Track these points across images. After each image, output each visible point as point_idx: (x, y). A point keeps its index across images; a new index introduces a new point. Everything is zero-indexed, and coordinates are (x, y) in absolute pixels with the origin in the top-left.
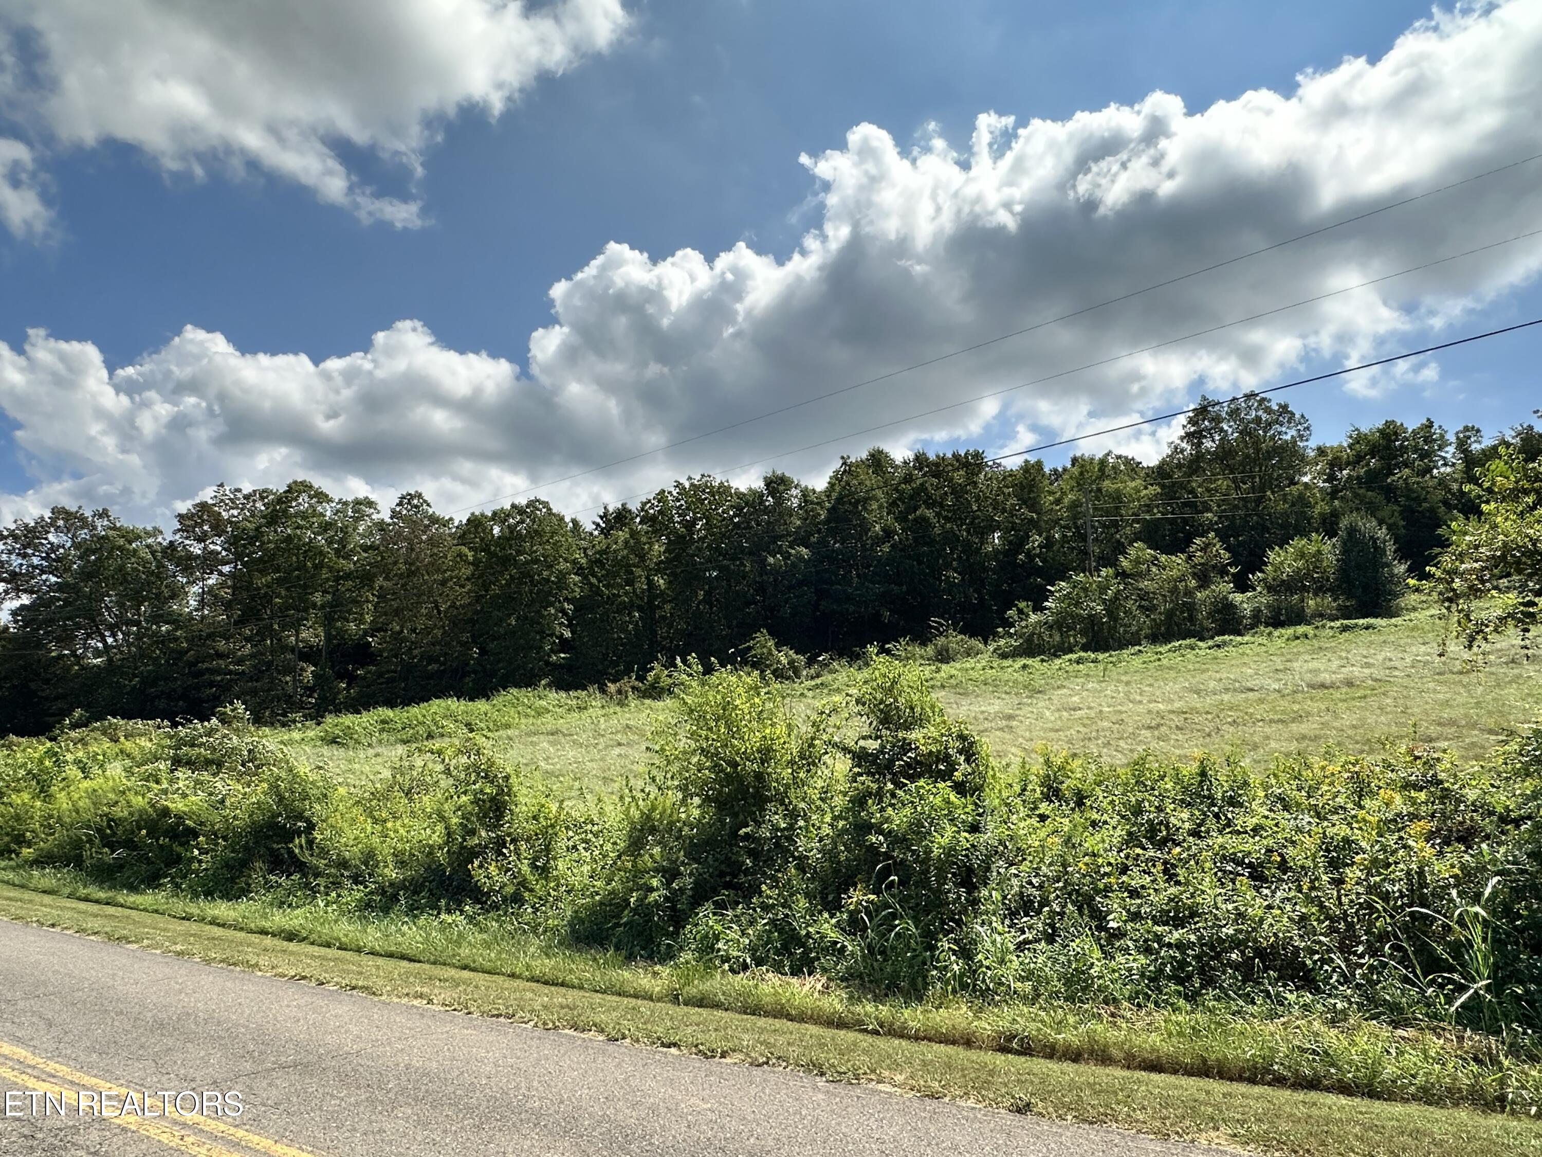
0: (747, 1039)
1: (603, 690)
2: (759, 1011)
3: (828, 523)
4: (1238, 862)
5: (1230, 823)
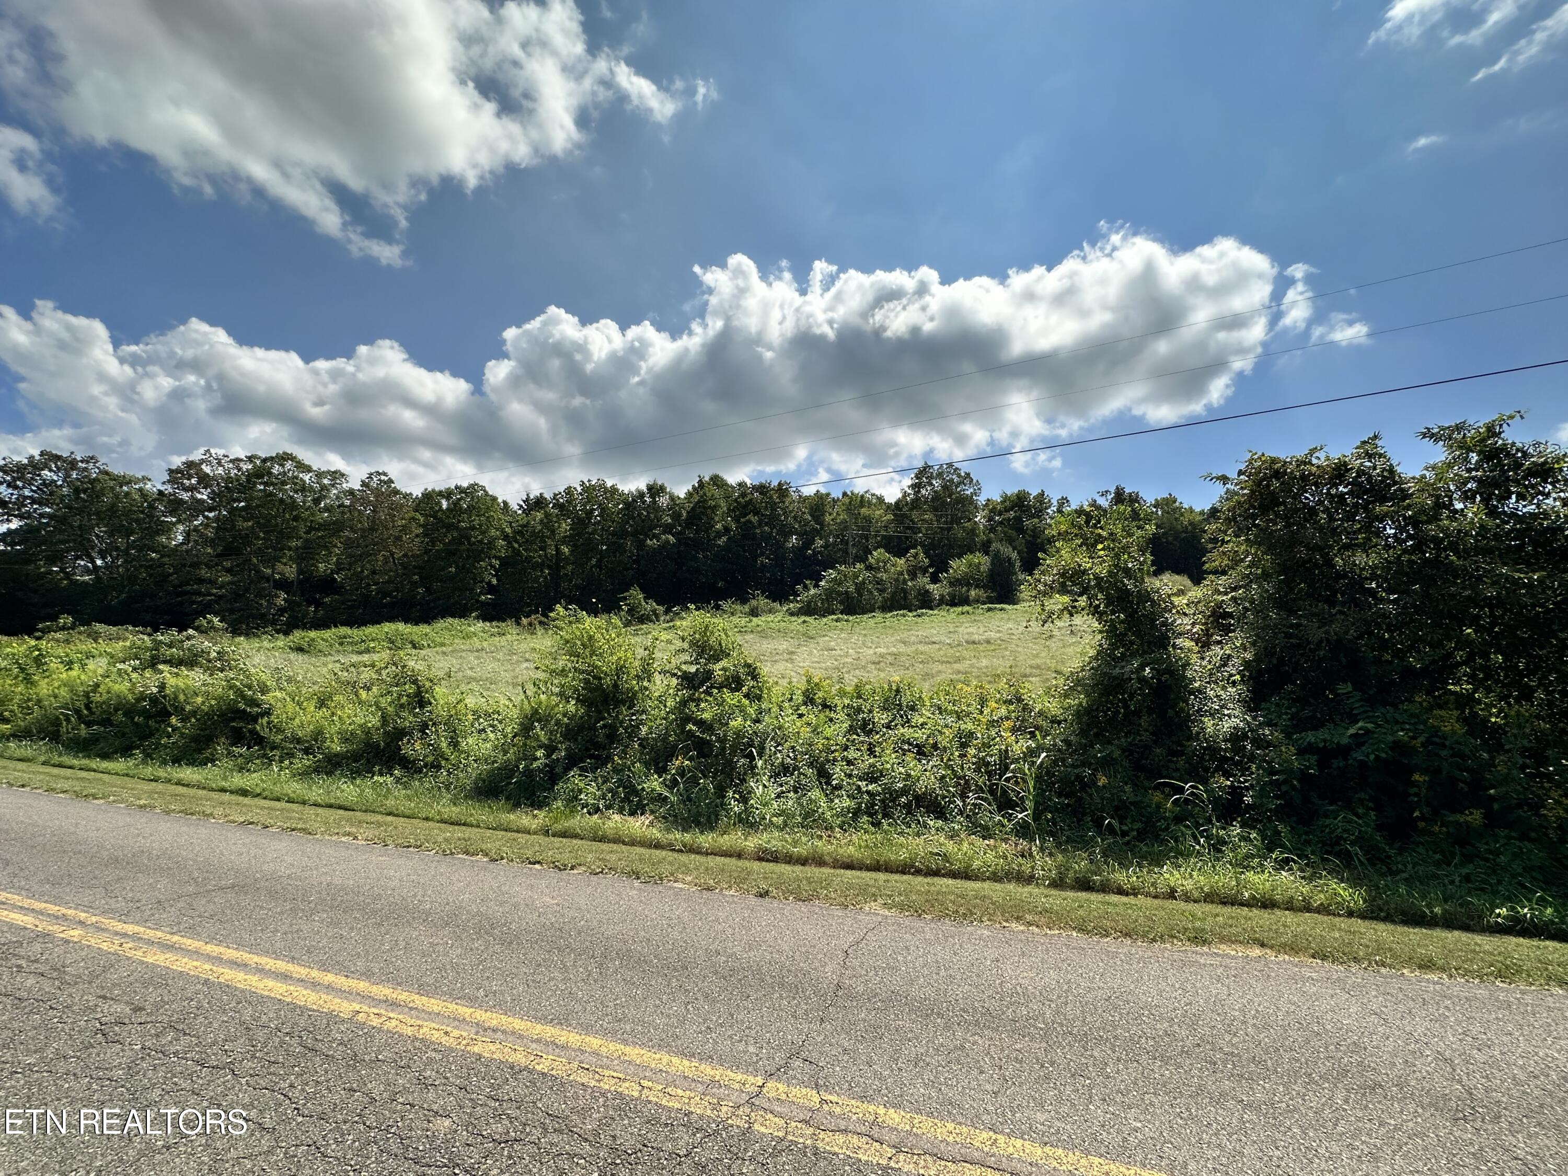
0: (590, 857)
1: (518, 623)
2: (603, 839)
3: (687, 519)
4: (910, 744)
5: (908, 721)
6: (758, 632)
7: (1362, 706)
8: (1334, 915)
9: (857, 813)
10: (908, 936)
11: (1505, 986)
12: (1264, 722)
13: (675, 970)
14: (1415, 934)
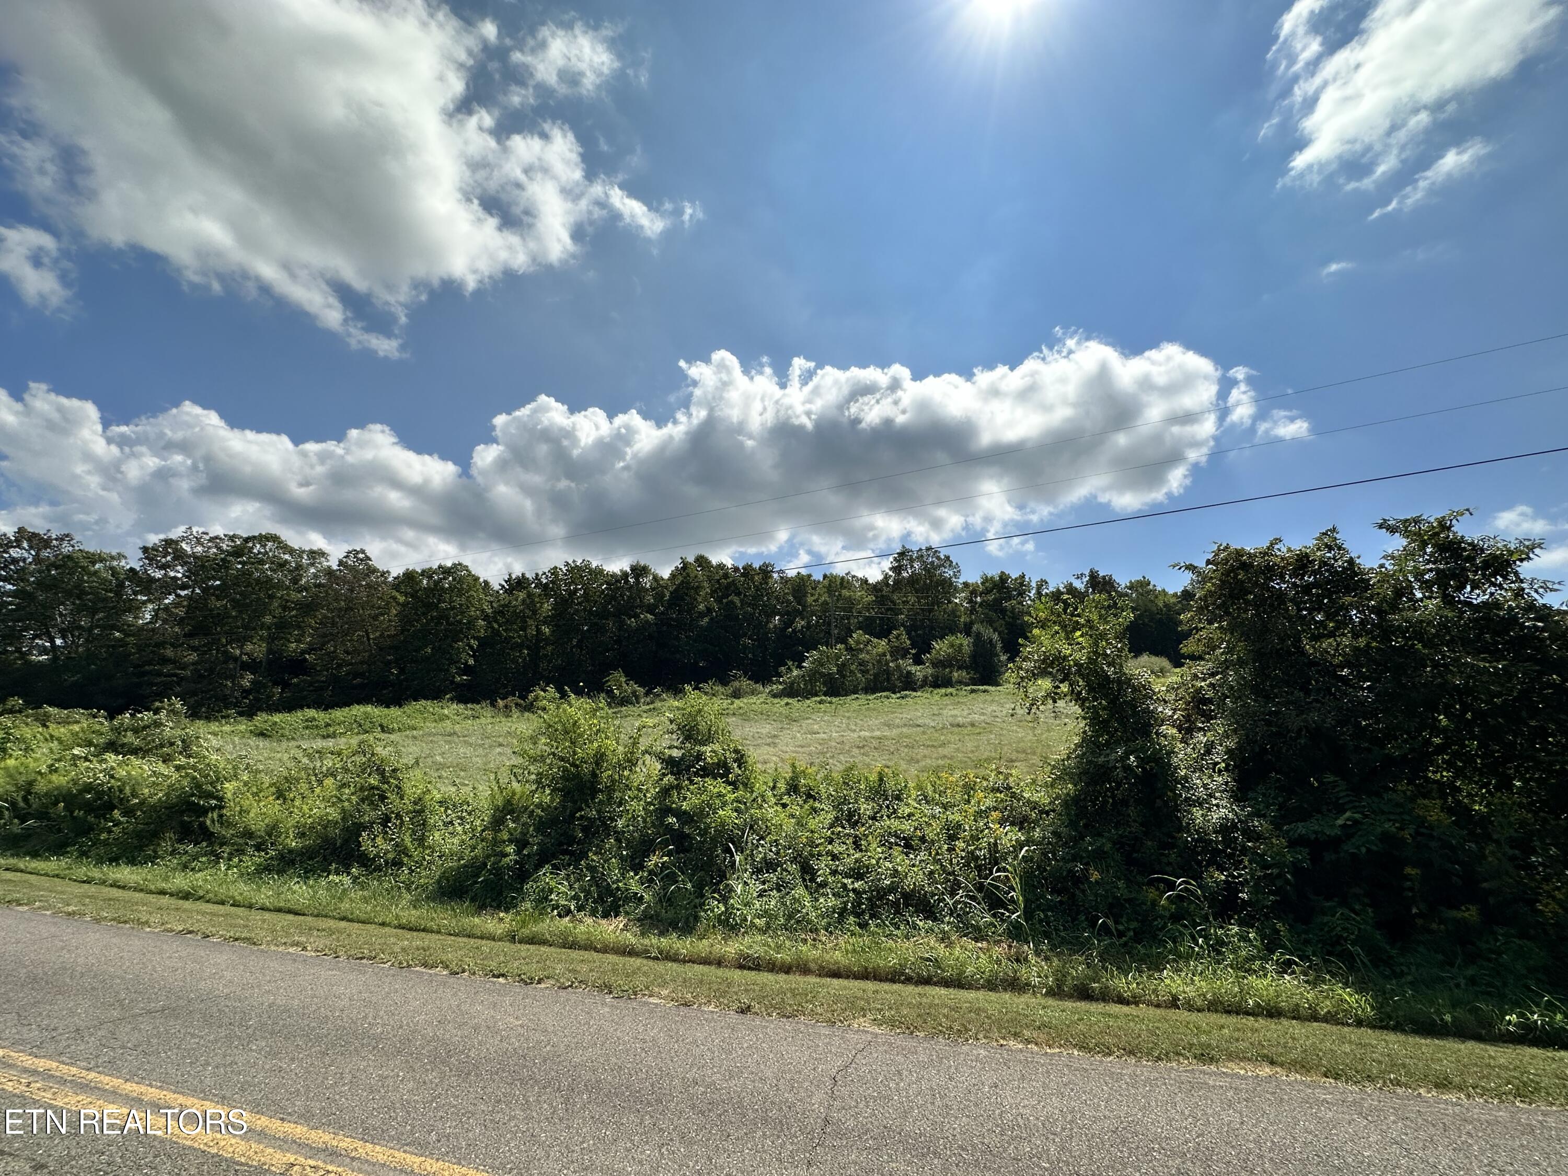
0: (559, 968)
1: (493, 705)
2: (573, 945)
3: (669, 600)
4: (897, 837)
5: (895, 812)
6: (741, 715)
7: (1348, 796)
8: (1343, 1024)
9: (843, 912)
10: (900, 1058)
11: (1526, 1106)
12: (1252, 812)
13: (649, 1104)
14: (1427, 1046)
